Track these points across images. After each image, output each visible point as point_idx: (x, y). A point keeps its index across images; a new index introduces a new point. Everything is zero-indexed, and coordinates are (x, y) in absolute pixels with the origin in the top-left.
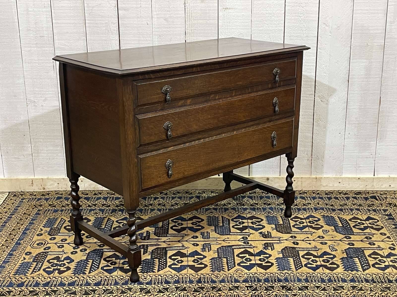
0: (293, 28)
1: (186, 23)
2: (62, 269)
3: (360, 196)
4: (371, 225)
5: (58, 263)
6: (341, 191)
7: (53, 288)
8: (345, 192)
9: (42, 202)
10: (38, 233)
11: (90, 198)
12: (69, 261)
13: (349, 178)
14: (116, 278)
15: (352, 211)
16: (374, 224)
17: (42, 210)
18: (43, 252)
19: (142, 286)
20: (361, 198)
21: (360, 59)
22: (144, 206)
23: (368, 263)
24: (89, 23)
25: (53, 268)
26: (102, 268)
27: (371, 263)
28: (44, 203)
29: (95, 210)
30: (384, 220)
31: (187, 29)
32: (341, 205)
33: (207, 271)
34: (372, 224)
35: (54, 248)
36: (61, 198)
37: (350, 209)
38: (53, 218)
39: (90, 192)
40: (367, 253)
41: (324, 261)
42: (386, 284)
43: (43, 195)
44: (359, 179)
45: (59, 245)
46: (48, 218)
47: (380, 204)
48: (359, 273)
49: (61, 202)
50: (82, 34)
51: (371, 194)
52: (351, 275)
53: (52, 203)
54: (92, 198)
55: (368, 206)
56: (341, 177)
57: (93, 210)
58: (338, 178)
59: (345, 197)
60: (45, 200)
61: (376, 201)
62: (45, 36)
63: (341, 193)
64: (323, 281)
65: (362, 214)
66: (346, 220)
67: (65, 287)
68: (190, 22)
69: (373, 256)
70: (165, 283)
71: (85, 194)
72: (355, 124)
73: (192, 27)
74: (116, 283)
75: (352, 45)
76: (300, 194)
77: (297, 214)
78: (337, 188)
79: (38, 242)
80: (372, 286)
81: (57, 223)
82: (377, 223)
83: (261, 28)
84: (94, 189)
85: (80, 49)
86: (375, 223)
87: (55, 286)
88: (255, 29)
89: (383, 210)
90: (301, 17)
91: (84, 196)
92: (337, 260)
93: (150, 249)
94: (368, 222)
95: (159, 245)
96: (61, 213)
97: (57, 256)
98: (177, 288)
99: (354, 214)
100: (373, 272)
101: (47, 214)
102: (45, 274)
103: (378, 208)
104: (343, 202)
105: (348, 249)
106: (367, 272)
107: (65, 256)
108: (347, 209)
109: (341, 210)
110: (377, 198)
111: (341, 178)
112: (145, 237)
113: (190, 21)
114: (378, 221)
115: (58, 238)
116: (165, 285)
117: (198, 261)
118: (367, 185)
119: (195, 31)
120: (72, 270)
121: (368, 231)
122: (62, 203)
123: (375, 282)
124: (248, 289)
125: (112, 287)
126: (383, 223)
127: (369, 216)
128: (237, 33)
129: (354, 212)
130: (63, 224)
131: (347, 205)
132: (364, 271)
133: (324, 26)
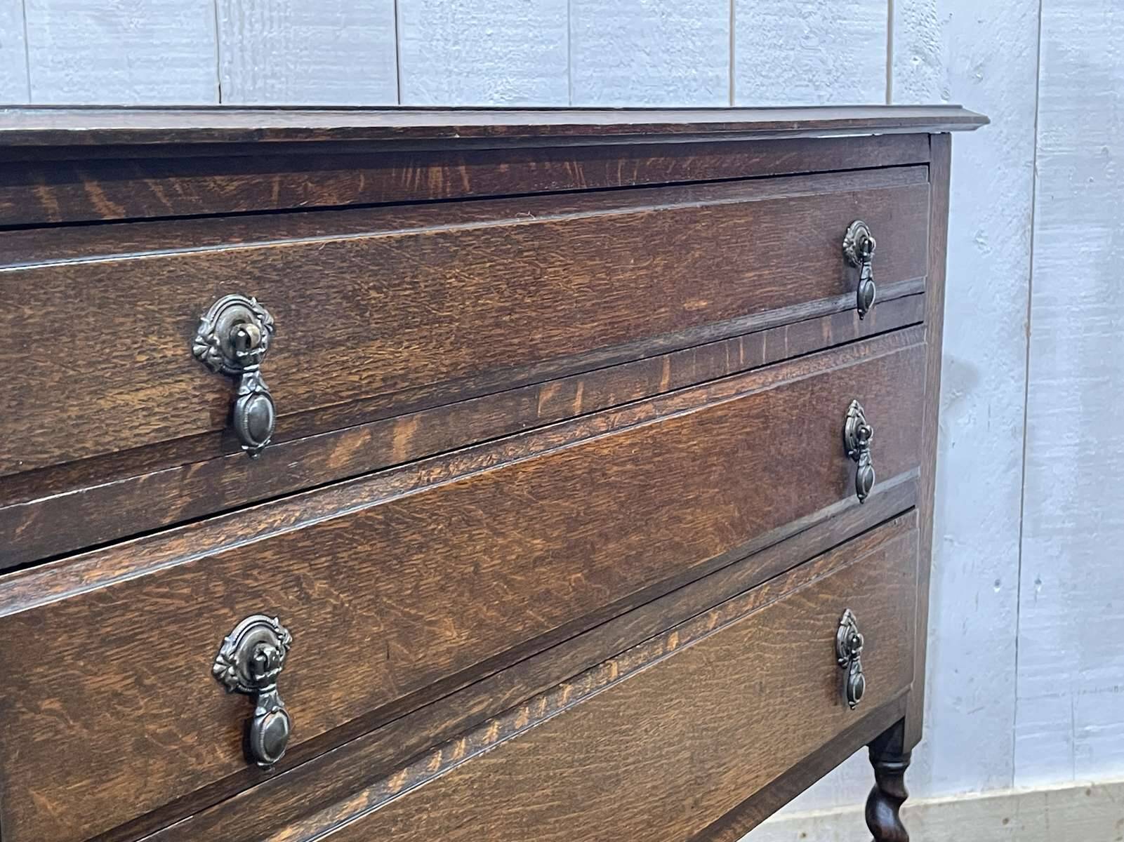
0: (772, 74)
1: (223, 37)
21: (1075, 222)
44: (1089, 792)
58: (998, 798)
68: (247, 33)
73: (255, 63)
75: (1041, 157)
83: (620, 72)
88: (589, 73)
90: (811, 19)
111: (1009, 797)
119: (270, 81)
133: (916, 63)
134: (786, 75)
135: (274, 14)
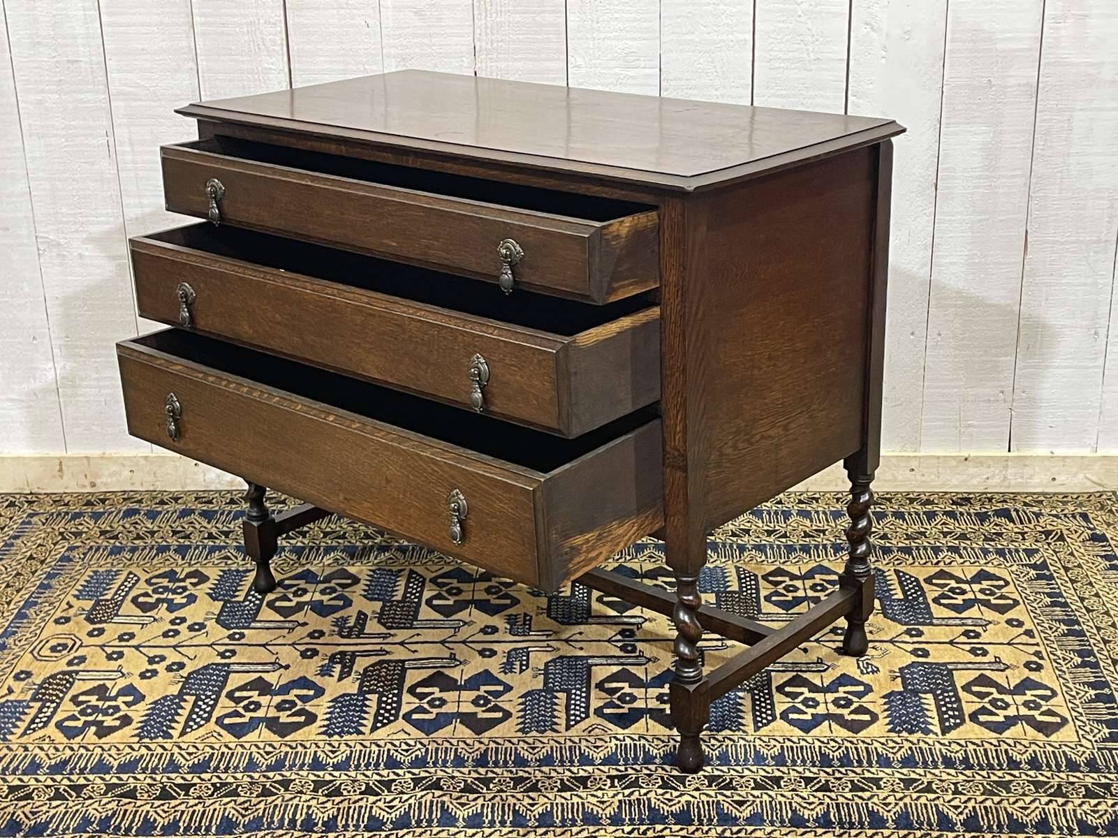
0: (779, 37)
1: (476, 21)
2: (109, 721)
3: (967, 508)
4: (986, 595)
5: (100, 704)
6: (915, 494)
7: (74, 777)
8: (925, 498)
9: (82, 524)
10: (59, 614)
11: (216, 512)
12: (130, 699)
13: (938, 457)
14: (254, 749)
15: (936, 554)
16: (992, 594)
17: (78, 547)
18: (64, 673)
19: (321, 773)
20: (969, 514)
21: (968, 123)
22: (362, 539)
23: (960, 709)
24: (202, 24)
25: (83, 719)
26: (219, 722)
27: (968, 709)
28: (88, 528)
29: (224, 547)
30: (1022, 580)
31: (479, 40)
32: (908, 537)
33: (507, 729)
34: (988, 592)
35: (97, 660)
36: (136, 512)
37: (932, 548)
38: (106, 571)
39: (217, 495)
40: (961, 678)
41: (836, 702)
42: (1000, 773)
43: (89, 503)
44: (966, 459)
45: (109, 650)
46: (93, 572)
47: (1019, 533)
48: (931, 739)
49: (136, 523)
50: (185, 53)
51: (998, 505)
52: (907, 745)
53: (111, 527)
54: (222, 514)
55: (986, 539)
56: (915, 454)
57: (220, 548)
58: (909, 457)
59: (924, 513)
60: (91, 517)
61: (1008, 523)
62: (80, 61)
63: (916, 499)
64: (825, 761)
65: (965, 561)
66: (917, 580)
67: (107, 777)
68: (488, 19)
69: (975, 689)
70: (387, 767)
71: (205, 502)
72: (955, 306)
73: (492, 34)
74: (252, 766)
76: (801, 502)
77: (784, 563)
78: (905, 485)
79: (53, 643)
80: (961, 777)
81: (116, 586)
82: (1003, 590)
83: (689, 37)
84: (232, 486)
85: (179, 95)
86: (997, 591)
87: (82, 771)
88: (671, 38)
89: (1024, 550)
91: (199, 506)
92: (874, 702)
93: (361, 664)
94: (976, 587)
95: (388, 653)
96: (129, 558)
97: (101, 682)
98: (417, 781)
99: (942, 564)
100: (971, 736)
101: (90, 560)
102: (59, 737)
103: (1011, 546)
104: (916, 527)
105: (908, 667)
106: (953, 735)
107: (122, 683)
108: (925, 548)
109: (907, 550)
110: (1014, 514)
111: (915, 457)
112: (351, 628)
113: (486, 16)
114: (1007, 583)
115: (112, 631)
116: (385, 773)
117: (487, 701)
118: (988, 478)
119: (500, 44)
120: (134, 725)
121: (973, 612)
122: (137, 526)
123: (970, 767)
124: (613, 786)
125: (239, 776)
126: (1019, 589)
127: (982, 570)
129: (942, 556)
130: (131, 588)
131: (926, 537)
132: (943, 734)
133: (866, 31)
135: (503, 9)
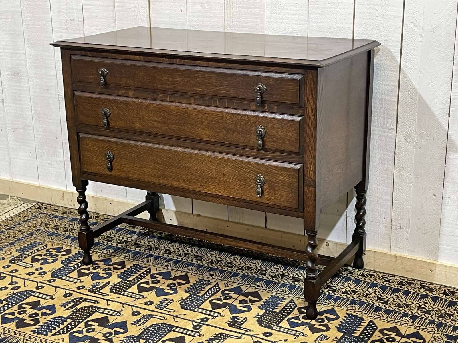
1: (226, 11)
6: (429, 284)
8: (431, 287)
13: (446, 266)
20: (446, 301)
24: (118, 6)
31: (227, 20)
32: (398, 305)
37: (403, 314)
62: (75, 20)
66: (376, 328)
68: (231, 10)
73: (233, 18)
75: (456, 59)
83: (321, 24)
99: (399, 323)
103: (449, 323)
104: (409, 301)
108: (400, 313)
109: (389, 312)
111: (434, 263)
114: (423, 342)
119: (236, 23)
127: (417, 332)
128: (288, 29)
129: (404, 319)
130: (39, 251)
133: (411, 26)
134: (371, 28)
